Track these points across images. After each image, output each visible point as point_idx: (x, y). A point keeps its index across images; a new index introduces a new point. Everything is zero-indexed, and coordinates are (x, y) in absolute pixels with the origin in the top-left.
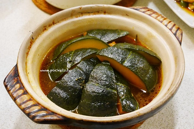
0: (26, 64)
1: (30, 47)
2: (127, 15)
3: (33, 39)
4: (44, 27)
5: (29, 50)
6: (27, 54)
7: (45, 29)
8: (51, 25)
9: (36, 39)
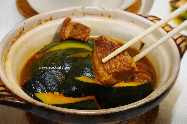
0: (8, 51)
1: (18, 37)
2: (133, 22)
3: (24, 30)
4: (40, 21)
5: (17, 39)
6: (13, 42)
7: (40, 24)
8: (48, 21)
9: (28, 31)
